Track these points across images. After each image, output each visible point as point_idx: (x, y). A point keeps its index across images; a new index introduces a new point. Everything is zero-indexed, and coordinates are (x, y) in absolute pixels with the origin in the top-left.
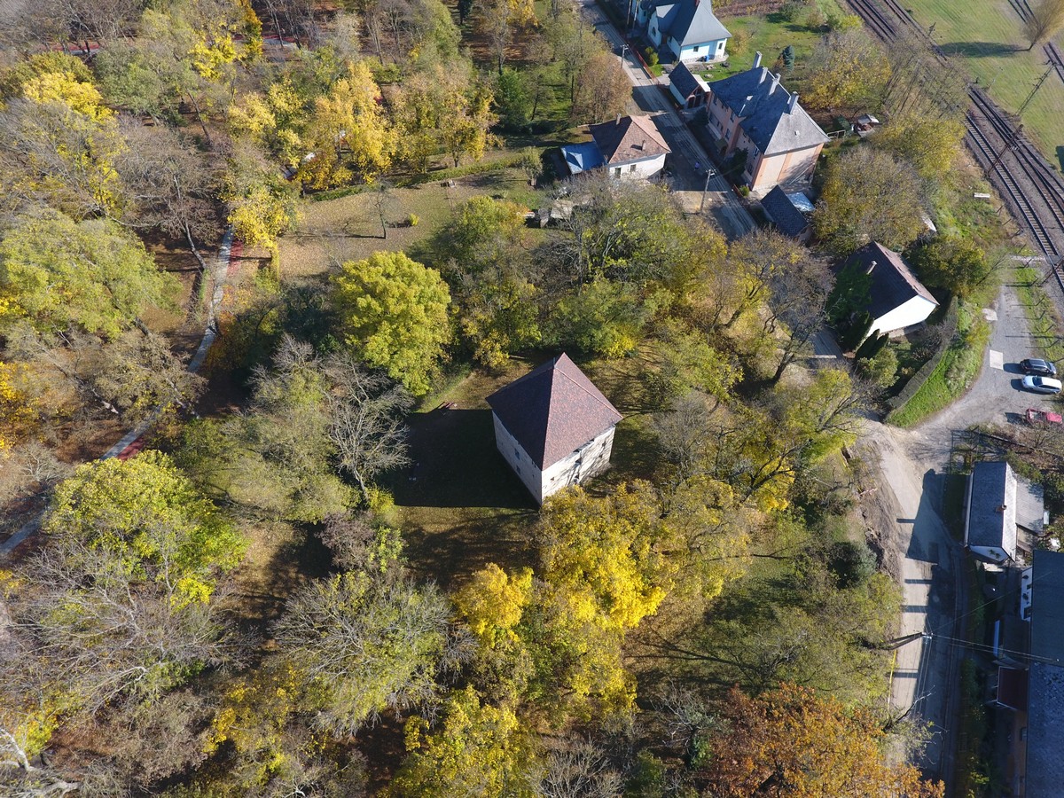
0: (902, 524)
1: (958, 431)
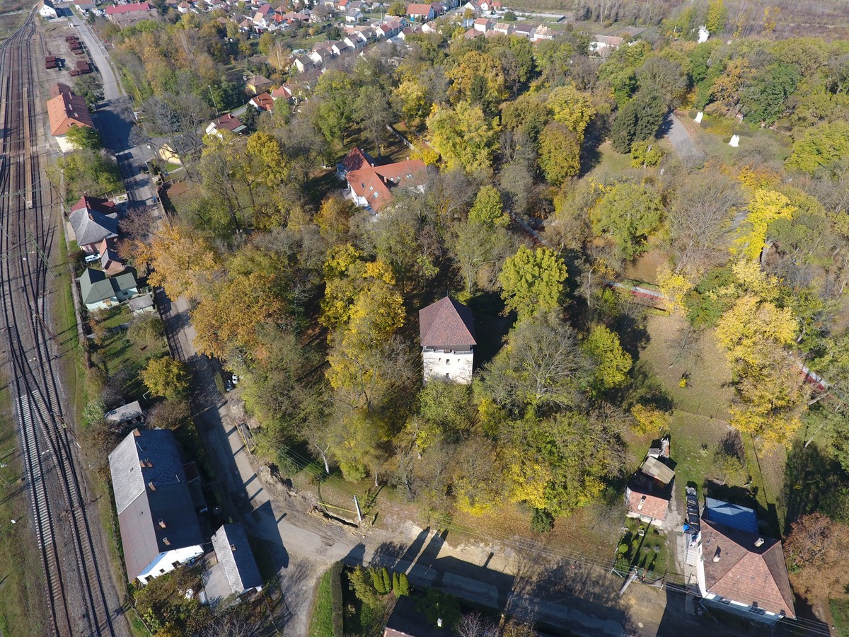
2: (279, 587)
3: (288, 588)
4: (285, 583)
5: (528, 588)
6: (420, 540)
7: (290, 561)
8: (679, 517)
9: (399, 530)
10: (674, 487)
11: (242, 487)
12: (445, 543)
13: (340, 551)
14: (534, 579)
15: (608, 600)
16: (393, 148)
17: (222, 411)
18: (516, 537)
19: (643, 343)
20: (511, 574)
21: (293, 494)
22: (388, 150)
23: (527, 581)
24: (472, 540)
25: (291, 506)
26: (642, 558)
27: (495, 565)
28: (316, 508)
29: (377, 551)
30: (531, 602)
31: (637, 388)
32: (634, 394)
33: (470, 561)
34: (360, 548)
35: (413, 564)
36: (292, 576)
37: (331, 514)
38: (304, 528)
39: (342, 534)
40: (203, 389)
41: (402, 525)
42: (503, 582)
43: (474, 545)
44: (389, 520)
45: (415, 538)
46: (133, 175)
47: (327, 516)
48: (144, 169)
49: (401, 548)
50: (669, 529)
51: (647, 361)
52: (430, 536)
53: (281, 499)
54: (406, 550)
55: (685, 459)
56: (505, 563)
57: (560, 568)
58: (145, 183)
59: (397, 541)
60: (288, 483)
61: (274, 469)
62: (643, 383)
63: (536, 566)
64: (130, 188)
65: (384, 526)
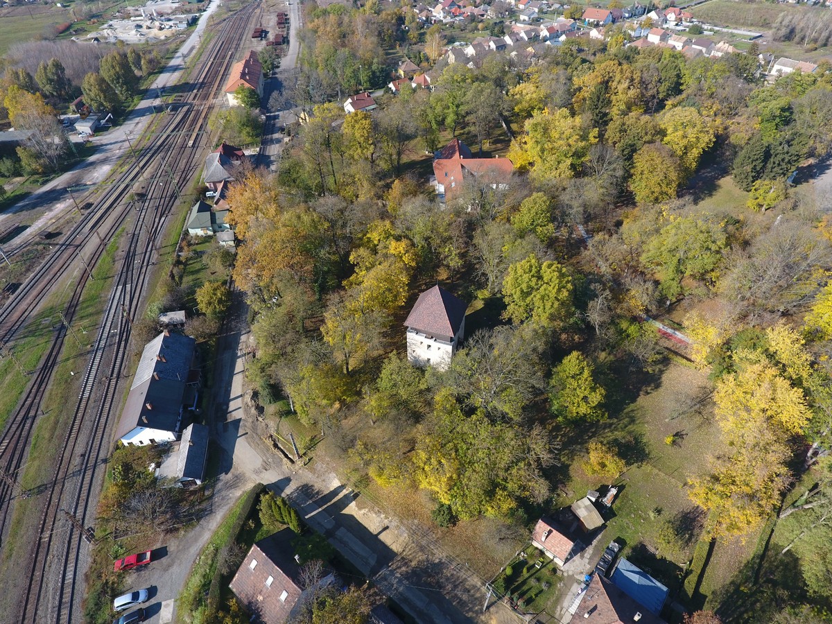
2: (213, 487)
3: (219, 491)
4: (219, 485)
5: (404, 569)
6: (335, 492)
7: (232, 470)
8: (588, 566)
9: (323, 478)
10: (600, 536)
11: (227, 400)
12: (354, 503)
13: (270, 478)
14: (413, 564)
15: (471, 610)
16: (499, 145)
17: (243, 338)
18: (416, 521)
19: (649, 389)
20: (396, 551)
21: (260, 419)
22: (493, 147)
23: (406, 563)
24: (376, 509)
25: (254, 428)
26: (525, 588)
27: (386, 538)
28: (271, 436)
29: (298, 488)
30: (400, 581)
31: (616, 429)
32: (610, 434)
33: (367, 526)
34: (287, 480)
35: (320, 510)
36: (227, 483)
37: (280, 445)
38: (255, 449)
39: (279, 464)
40: (238, 316)
41: (327, 475)
42: (385, 555)
43: (376, 513)
44: (319, 466)
45: (332, 489)
46: (272, 134)
47: (276, 446)
48: (282, 129)
49: (318, 493)
50: (570, 573)
51: (643, 407)
52: (345, 492)
53: (251, 420)
54: (320, 496)
55: (628, 515)
56: (395, 540)
57: (441, 563)
58: (279, 141)
59: (318, 485)
60: (260, 410)
61: (255, 395)
62: (626, 426)
63: (420, 554)
64: (265, 143)
65: (313, 470)
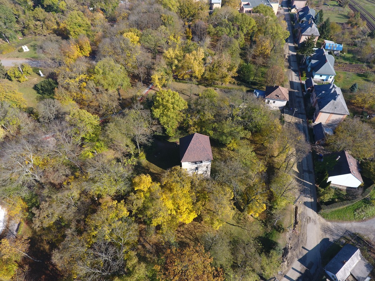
0: (303, 249)
1: (349, 232)
3: (337, 235)
4: (336, 238)
13: (311, 213)
25: (297, 245)
29: (305, 196)
34: (306, 204)
35: (305, 181)
36: (331, 234)
39: (303, 214)
